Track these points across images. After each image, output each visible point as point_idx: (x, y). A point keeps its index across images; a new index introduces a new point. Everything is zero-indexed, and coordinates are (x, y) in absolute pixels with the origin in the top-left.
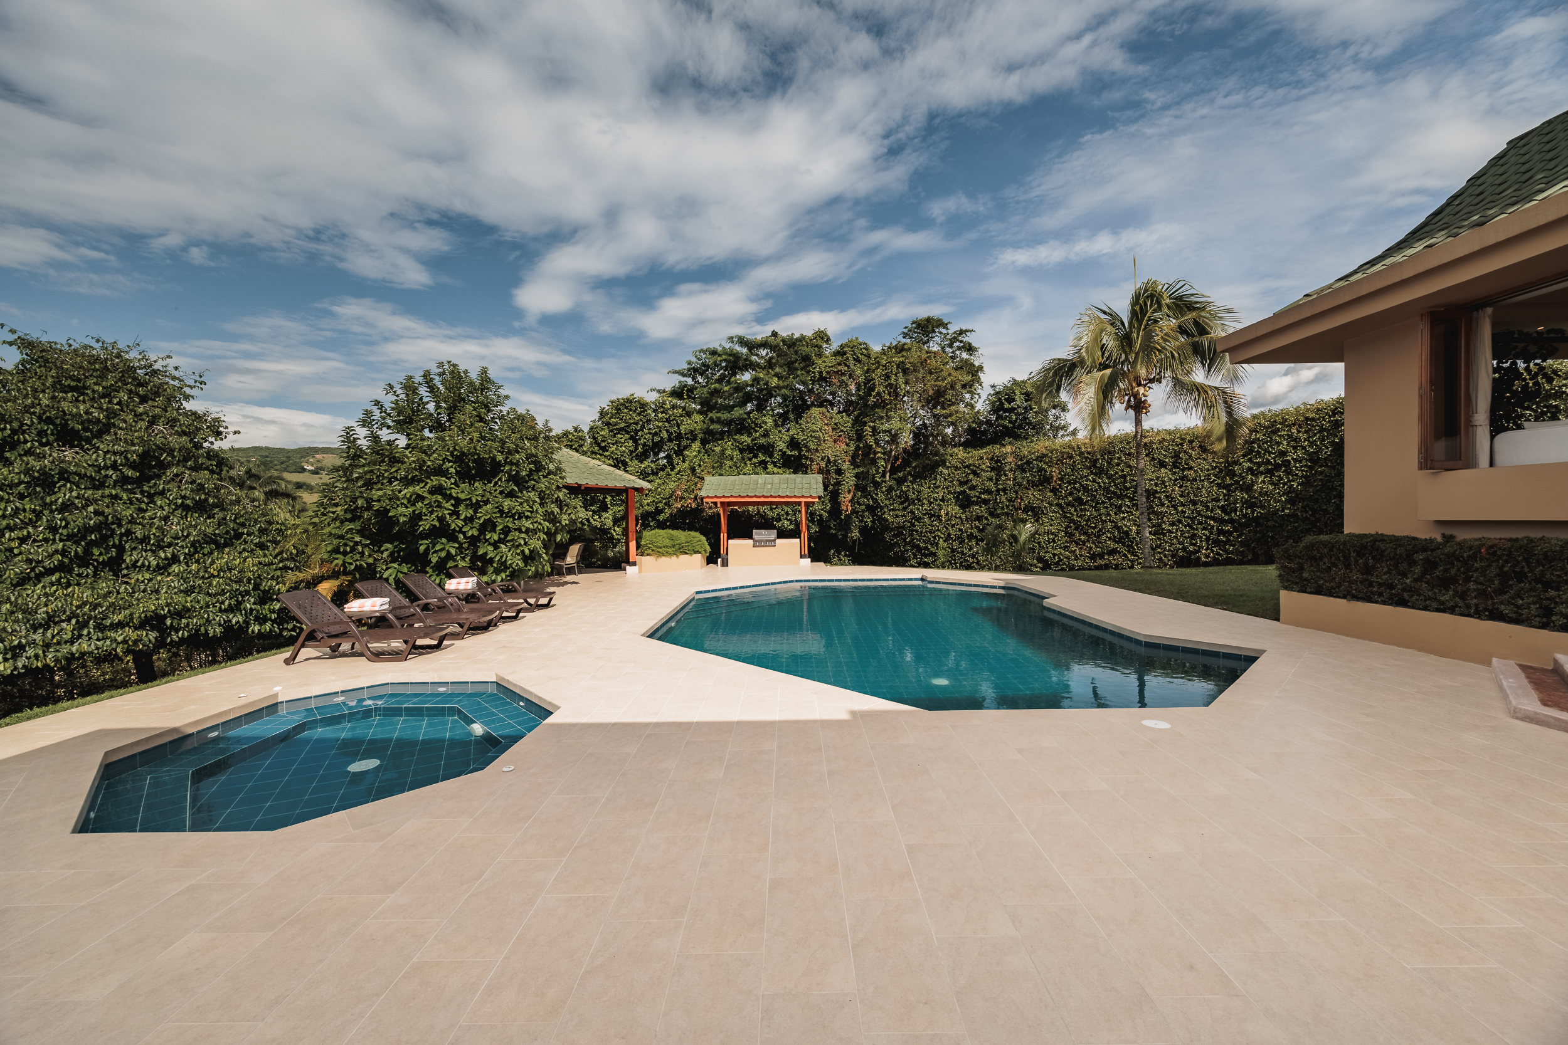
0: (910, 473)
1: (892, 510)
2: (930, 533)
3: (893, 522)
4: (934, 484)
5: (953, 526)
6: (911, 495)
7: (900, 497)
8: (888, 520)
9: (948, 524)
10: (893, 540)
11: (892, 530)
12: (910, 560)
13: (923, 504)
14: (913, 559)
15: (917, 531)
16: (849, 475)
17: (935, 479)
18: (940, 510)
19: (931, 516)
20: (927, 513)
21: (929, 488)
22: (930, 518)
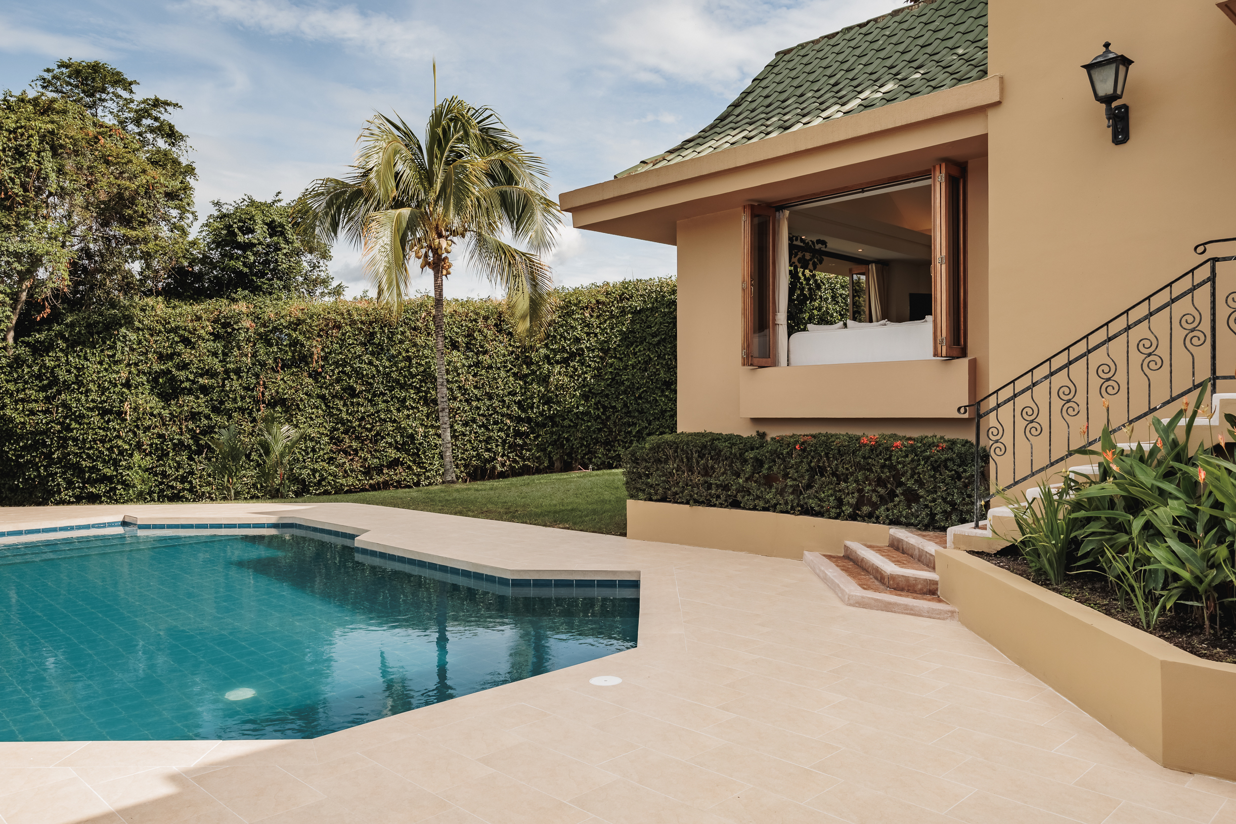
0: (60, 335)
1: (23, 400)
2: (103, 442)
3: (24, 423)
4: (109, 356)
5: (147, 429)
6: (62, 374)
7: (39, 377)
8: (11, 420)
9: (137, 427)
10: (23, 457)
11: (21, 437)
12: (59, 493)
13: (88, 391)
14: (66, 489)
15: (75, 440)
17: (113, 347)
18: (121, 402)
19: (104, 412)
20: (97, 407)
21: (101, 363)
22: (102, 415)
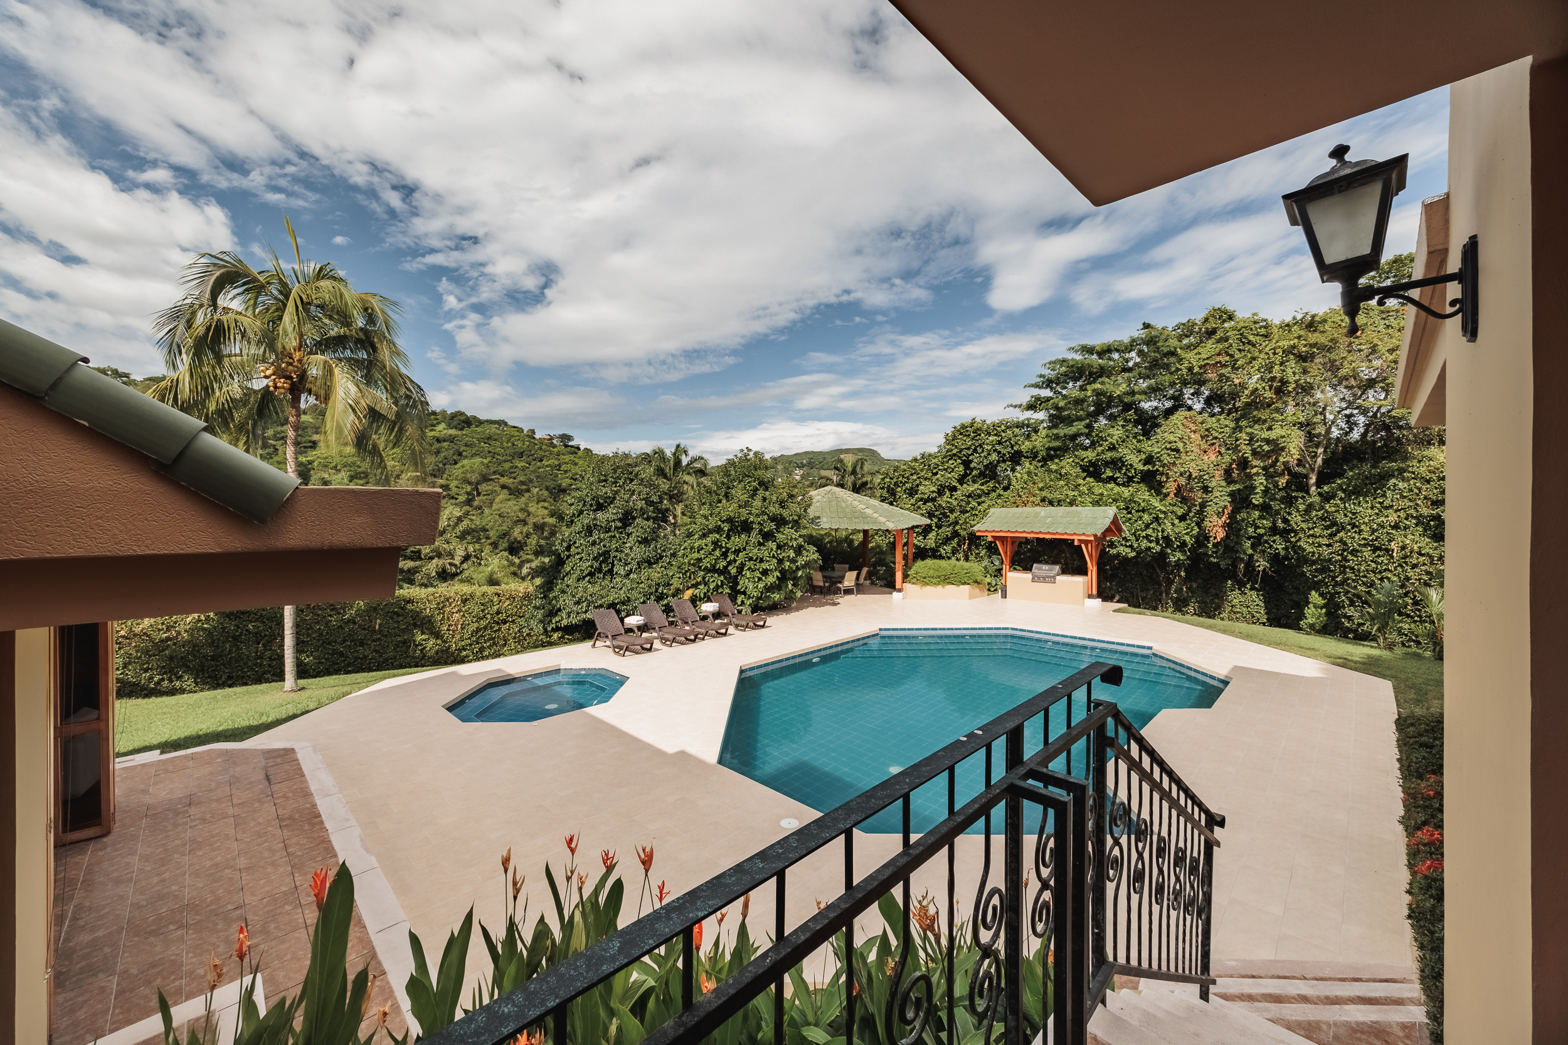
0: (1340, 488)
1: (1312, 536)
2: (1373, 572)
3: (1314, 552)
4: (1380, 503)
5: (1414, 566)
6: (1340, 518)
7: (1323, 519)
8: (1304, 550)
9: (1406, 563)
10: (1316, 577)
11: (1314, 563)
12: (1344, 608)
13: (1361, 531)
14: (1350, 606)
15: (1352, 568)
16: (1218, 494)
17: (1384, 495)
18: (1390, 541)
19: (1375, 549)
20: (1368, 544)
21: (1372, 508)
22: (1374, 551)
